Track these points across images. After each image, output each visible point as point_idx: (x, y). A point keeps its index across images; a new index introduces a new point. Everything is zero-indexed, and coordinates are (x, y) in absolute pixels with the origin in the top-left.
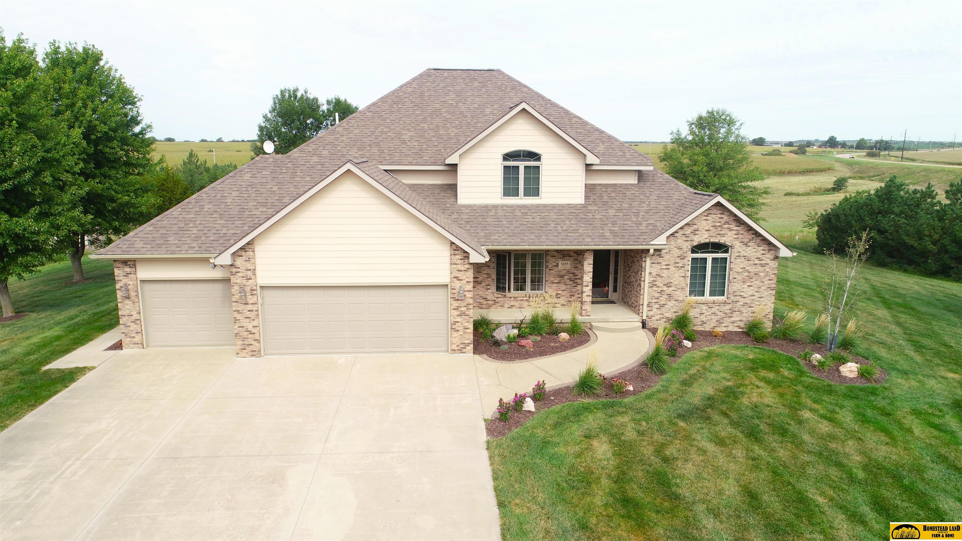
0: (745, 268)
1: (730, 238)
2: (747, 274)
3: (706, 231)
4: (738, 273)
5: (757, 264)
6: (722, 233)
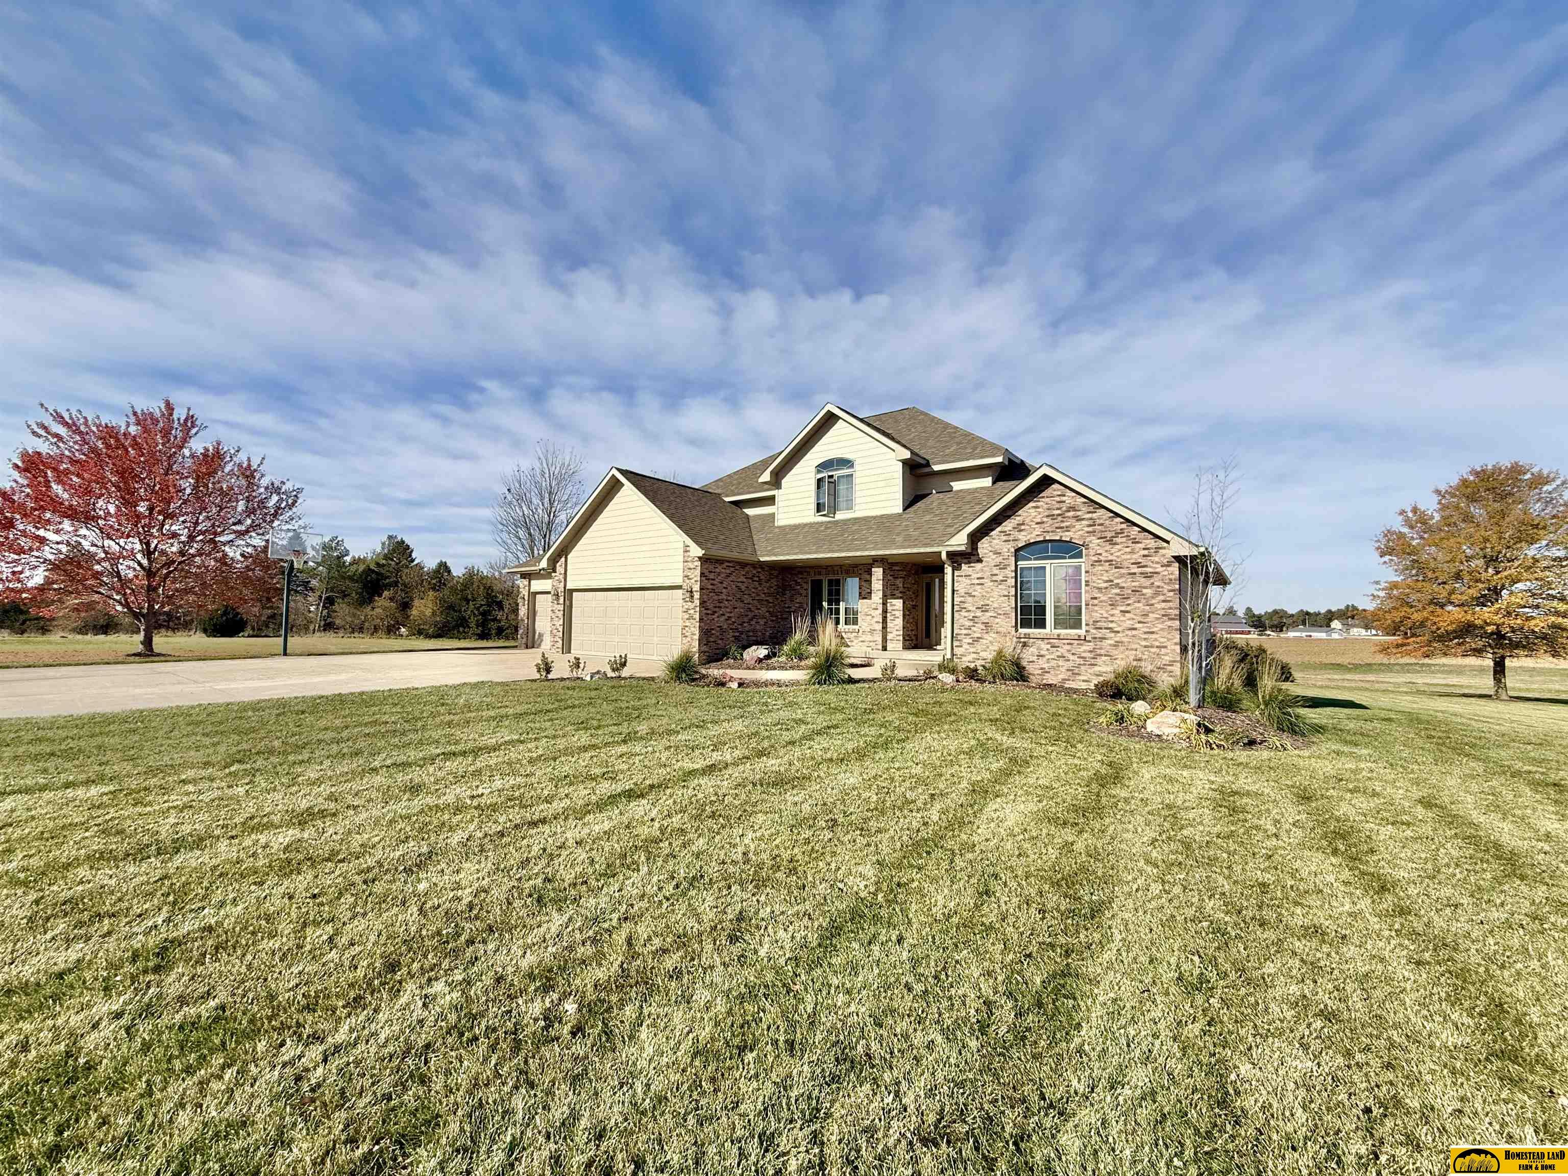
0: (1112, 581)
1: (1080, 533)
5: (1135, 574)
6: (1064, 525)
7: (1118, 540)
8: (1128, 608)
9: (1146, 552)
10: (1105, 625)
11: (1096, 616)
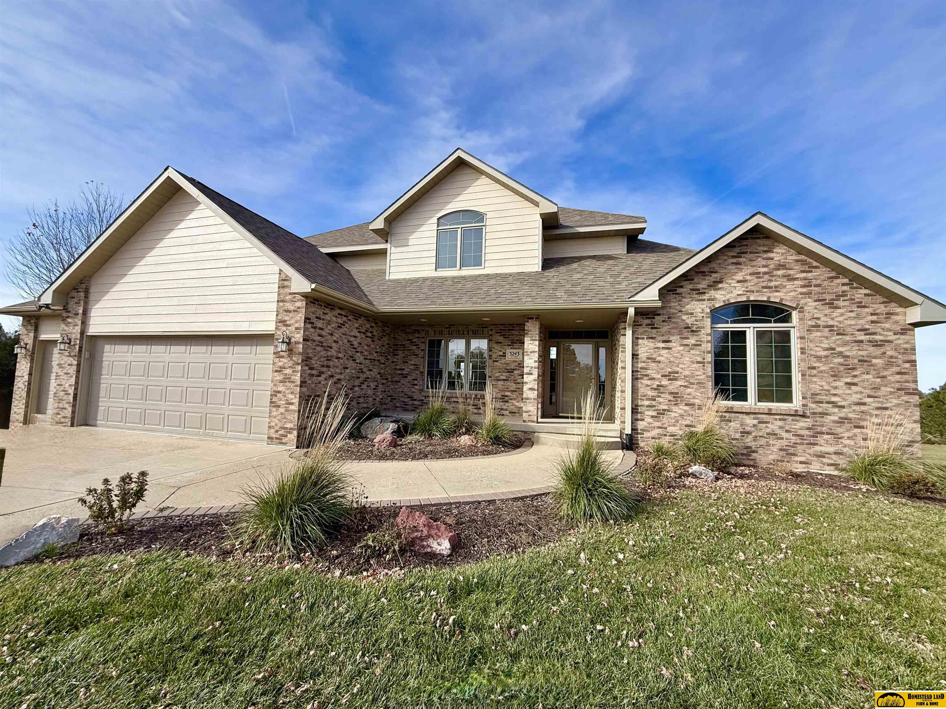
0: (834, 349)
1: (792, 294)
2: (841, 360)
3: (739, 282)
4: (818, 358)
5: (862, 341)
6: (772, 284)
7: (841, 303)
8: (855, 380)
9: (874, 318)
10: (827, 398)
11: (816, 388)
